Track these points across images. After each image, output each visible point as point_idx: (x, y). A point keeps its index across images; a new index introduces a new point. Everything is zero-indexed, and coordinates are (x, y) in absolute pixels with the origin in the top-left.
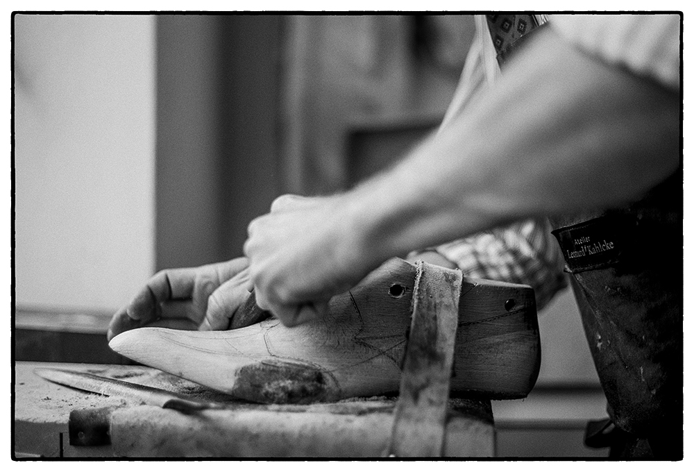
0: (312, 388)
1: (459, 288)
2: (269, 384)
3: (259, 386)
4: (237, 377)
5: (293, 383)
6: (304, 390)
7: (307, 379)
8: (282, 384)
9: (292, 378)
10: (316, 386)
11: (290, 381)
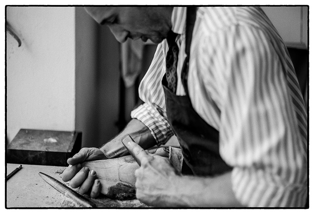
0: (132, 195)
1: (182, 162)
2: (118, 194)
3: (115, 195)
4: (108, 191)
5: (126, 194)
6: (129, 196)
7: (130, 192)
8: (122, 195)
9: (126, 192)
10: (133, 194)
11: (125, 194)
